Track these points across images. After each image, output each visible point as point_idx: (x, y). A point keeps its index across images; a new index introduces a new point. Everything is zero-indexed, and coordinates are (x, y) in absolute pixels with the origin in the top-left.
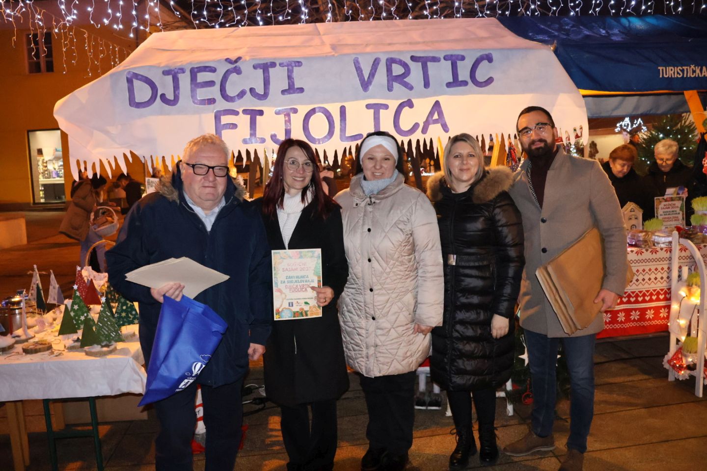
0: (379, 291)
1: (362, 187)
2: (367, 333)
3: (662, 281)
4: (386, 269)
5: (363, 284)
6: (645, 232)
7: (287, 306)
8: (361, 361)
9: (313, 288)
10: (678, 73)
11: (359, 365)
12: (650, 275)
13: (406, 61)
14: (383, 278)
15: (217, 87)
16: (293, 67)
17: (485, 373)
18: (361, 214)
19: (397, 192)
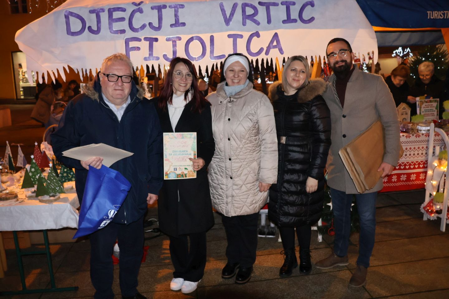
0: (235, 160)
1: (225, 91)
2: (227, 188)
3: (422, 156)
4: (240, 146)
5: (225, 155)
6: (412, 123)
7: (173, 170)
8: (223, 206)
9: (190, 159)
10: (440, 15)
11: (222, 208)
12: (414, 152)
13: (256, 6)
14: (238, 152)
15: (127, 21)
16: (178, 9)
17: (302, 215)
18: (223, 109)
19: (248, 94)
